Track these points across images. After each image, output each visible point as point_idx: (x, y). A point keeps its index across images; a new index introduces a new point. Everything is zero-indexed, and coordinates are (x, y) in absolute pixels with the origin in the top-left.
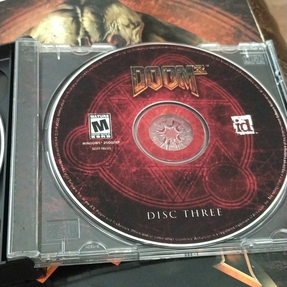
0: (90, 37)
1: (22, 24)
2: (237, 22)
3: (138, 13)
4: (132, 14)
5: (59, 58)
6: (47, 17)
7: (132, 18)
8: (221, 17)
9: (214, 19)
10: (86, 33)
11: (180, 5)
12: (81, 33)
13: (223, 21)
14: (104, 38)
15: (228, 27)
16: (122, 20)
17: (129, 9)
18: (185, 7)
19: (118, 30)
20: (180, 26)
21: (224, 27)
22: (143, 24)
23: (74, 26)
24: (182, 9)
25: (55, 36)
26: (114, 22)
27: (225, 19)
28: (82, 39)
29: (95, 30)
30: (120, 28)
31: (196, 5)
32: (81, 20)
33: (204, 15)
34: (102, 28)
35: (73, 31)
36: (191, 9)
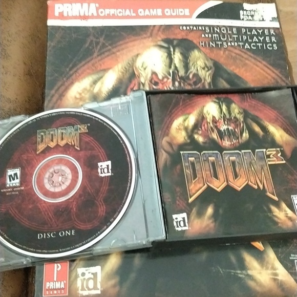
0: (178, 71)
2: (277, 75)
3: (211, 59)
4: (207, 60)
6: (149, 48)
7: (207, 62)
8: (266, 69)
9: (262, 71)
10: (176, 68)
11: (240, 57)
12: (173, 67)
13: (267, 73)
14: (188, 74)
15: (269, 77)
16: (201, 63)
17: (205, 55)
18: (243, 59)
19: (197, 70)
20: (238, 74)
21: (267, 78)
22: (214, 69)
23: (168, 61)
24: (241, 60)
26: (195, 63)
27: (269, 71)
28: (172, 72)
29: (182, 66)
30: (198, 69)
31: (250, 58)
32: (173, 57)
33: (255, 66)
34: (186, 67)
35: (168, 64)
36: (247, 62)
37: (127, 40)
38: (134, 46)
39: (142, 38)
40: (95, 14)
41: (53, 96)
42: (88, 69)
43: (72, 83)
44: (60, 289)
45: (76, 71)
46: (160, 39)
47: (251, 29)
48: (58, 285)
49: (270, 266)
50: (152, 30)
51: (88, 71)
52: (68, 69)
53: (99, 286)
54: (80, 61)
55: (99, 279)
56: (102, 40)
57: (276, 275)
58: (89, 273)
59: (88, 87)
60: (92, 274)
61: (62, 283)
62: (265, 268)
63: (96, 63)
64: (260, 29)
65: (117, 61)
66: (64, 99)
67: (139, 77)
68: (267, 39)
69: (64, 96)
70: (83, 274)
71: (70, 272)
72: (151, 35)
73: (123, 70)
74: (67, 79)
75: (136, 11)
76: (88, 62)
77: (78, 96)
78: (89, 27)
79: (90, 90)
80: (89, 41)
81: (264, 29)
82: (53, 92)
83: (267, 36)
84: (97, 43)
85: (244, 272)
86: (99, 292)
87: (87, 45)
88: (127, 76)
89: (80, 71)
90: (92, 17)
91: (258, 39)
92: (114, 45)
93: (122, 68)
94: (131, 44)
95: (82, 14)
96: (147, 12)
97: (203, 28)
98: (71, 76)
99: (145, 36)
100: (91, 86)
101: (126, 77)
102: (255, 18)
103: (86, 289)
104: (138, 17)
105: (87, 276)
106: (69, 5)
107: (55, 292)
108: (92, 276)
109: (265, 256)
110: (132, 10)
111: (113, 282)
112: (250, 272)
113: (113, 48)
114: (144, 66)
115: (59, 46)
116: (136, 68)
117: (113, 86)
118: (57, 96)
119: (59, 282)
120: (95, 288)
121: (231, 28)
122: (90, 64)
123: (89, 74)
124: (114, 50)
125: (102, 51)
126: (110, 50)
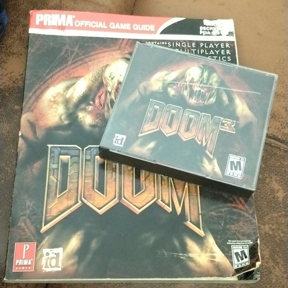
37: (99, 51)
38: (104, 57)
39: (112, 50)
41: (30, 98)
42: (63, 75)
43: (48, 87)
44: (28, 266)
45: (51, 77)
46: (127, 52)
47: (208, 43)
48: (26, 263)
49: (209, 250)
50: (121, 43)
51: (62, 77)
52: (45, 74)
53: (60, 264)
54: (56, 67)
55: (61, 258)
56: (76, 49)
57: (214, 257)
58: (53, 253)
59: (62, 92)
60: (55, 254)
61: (30, 261)
62: (204, 251)
63: (70, 70)
64: (217, 42)
65: (88, 71)
66: (40, 101)
67: (107, 86)
68: (223, 52)
69: (40, 98)
70: (48, 254)
71: (37, 251)
72: (120, 48)
73: (93, 79)
74: (44, 83)
75: (107, 24)
76: (63, 69)
77: (52, 99)
78: (66, 36)
79: (63, 94)
80: (64, 49)
81: (220, 42)
82: (30, 94)
83: (223, 49)
84: (72, 52)
85: (185, 255)
86: (60, 269)
87: (63, 53)
88: (97, 84)
89: (55, 77)
90: (69, 28)
91: (214, 52)
92: (87, 55)
93: (92, 77)
94: (101, 55)
95: (60, 24)
96: (118, 26)
97: (166, 43)
98: (47, 80)
99: (114, 48)
100: (64, 91)
101: (95, 85)
102: (213, 33)
103: (50, 267)
104: (109, 30)
105: (51, 255)
106: (49, 16)
107: (23, 268)
108: (55, 256)
109: (205, 241)
110: (104, 23)
111: (72, 261)
112: (191, 255)
113: (86, 58)
114: (112, 77)
115: (38, 53)
116: (105, 78)
117: (84, 93)
118: (34, 98)
119: (27, 260)
120: (57, 266)
121: (191, 42)
122: (65, 71)
123: (63, 80)
124: (87, 60)
125: (76, 60)
126: (83, 59)
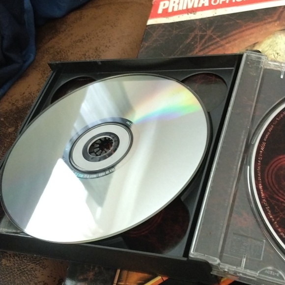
1: (247, 37)
5: (282, 77)
25: (278, 54)
37: (244, 28)
38: (252, 34)
39: (265, 24)
40: (207, 4)
50: (282, 12)
56: (209, 32)
72: (279, 19)
78: (196, 20)
80: (193, 35)
84: (202, 37)
87: (189, 40)
90: (203, 8)
92: (224, 37)
94: (248, 32)
95: (190, 7)
99: (270, 20)
113: (222, 40)
115: (154, 45)
124: (222, 42)
125: (206, 46)
126: (217, 42)
